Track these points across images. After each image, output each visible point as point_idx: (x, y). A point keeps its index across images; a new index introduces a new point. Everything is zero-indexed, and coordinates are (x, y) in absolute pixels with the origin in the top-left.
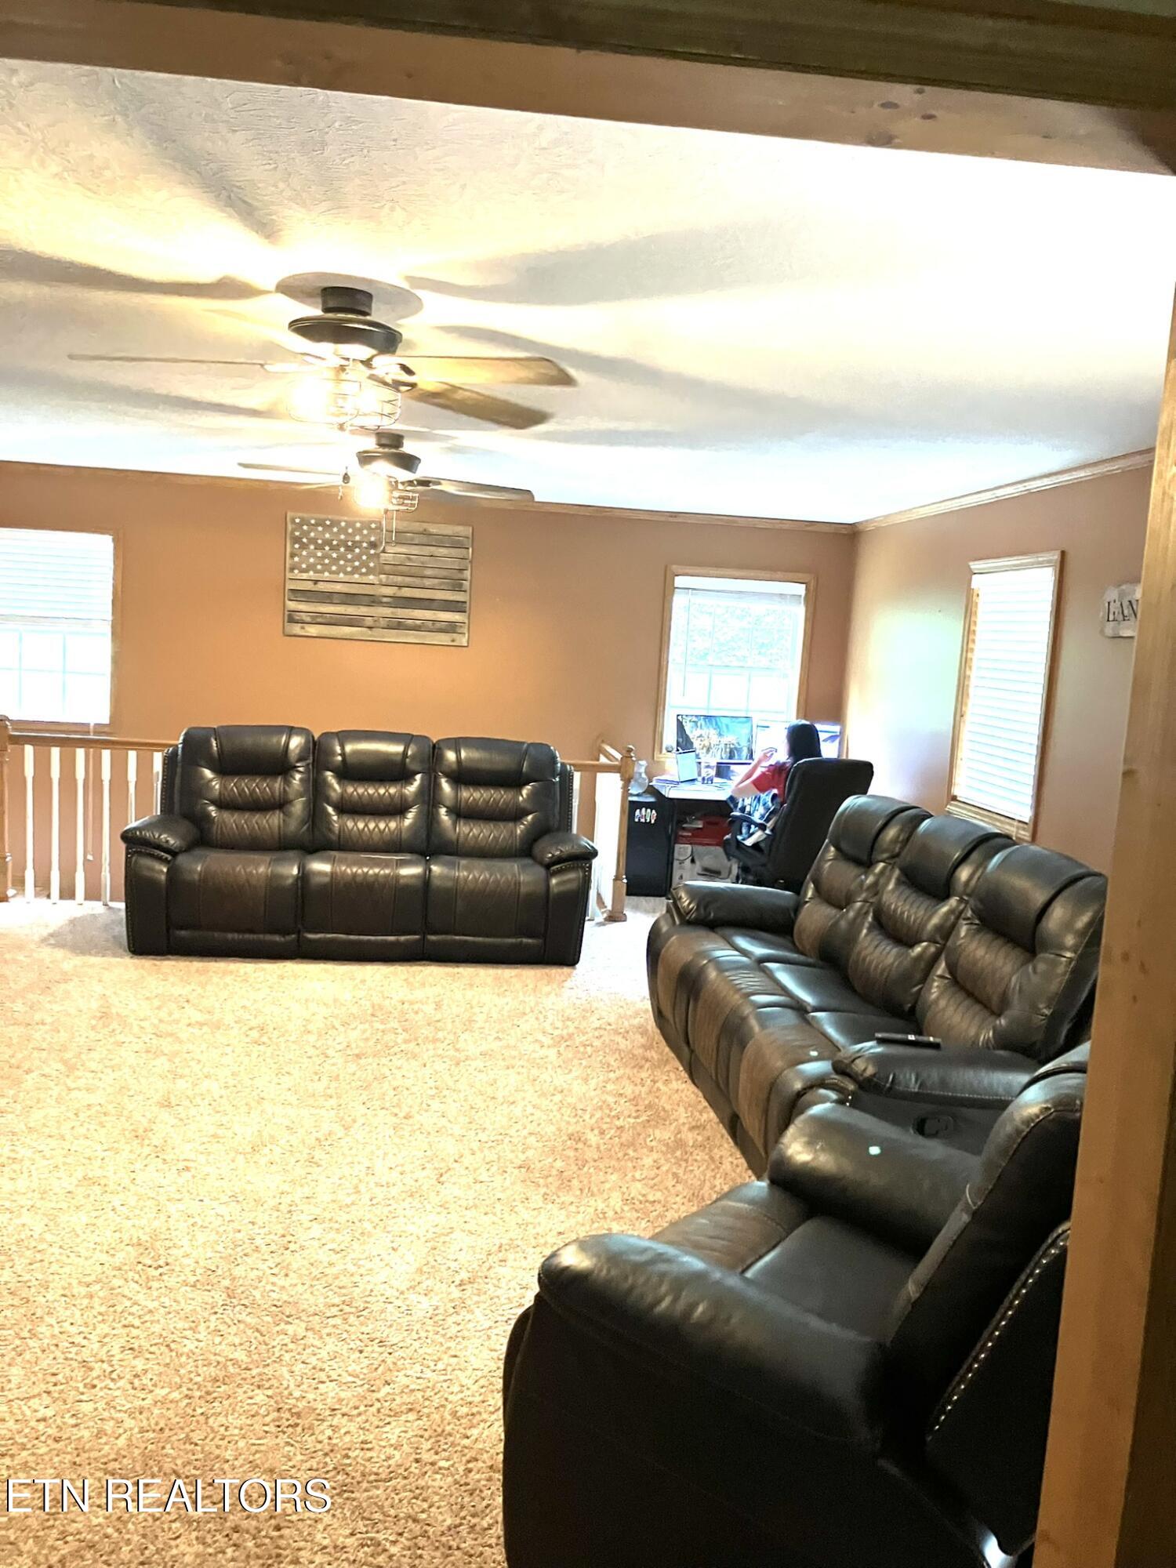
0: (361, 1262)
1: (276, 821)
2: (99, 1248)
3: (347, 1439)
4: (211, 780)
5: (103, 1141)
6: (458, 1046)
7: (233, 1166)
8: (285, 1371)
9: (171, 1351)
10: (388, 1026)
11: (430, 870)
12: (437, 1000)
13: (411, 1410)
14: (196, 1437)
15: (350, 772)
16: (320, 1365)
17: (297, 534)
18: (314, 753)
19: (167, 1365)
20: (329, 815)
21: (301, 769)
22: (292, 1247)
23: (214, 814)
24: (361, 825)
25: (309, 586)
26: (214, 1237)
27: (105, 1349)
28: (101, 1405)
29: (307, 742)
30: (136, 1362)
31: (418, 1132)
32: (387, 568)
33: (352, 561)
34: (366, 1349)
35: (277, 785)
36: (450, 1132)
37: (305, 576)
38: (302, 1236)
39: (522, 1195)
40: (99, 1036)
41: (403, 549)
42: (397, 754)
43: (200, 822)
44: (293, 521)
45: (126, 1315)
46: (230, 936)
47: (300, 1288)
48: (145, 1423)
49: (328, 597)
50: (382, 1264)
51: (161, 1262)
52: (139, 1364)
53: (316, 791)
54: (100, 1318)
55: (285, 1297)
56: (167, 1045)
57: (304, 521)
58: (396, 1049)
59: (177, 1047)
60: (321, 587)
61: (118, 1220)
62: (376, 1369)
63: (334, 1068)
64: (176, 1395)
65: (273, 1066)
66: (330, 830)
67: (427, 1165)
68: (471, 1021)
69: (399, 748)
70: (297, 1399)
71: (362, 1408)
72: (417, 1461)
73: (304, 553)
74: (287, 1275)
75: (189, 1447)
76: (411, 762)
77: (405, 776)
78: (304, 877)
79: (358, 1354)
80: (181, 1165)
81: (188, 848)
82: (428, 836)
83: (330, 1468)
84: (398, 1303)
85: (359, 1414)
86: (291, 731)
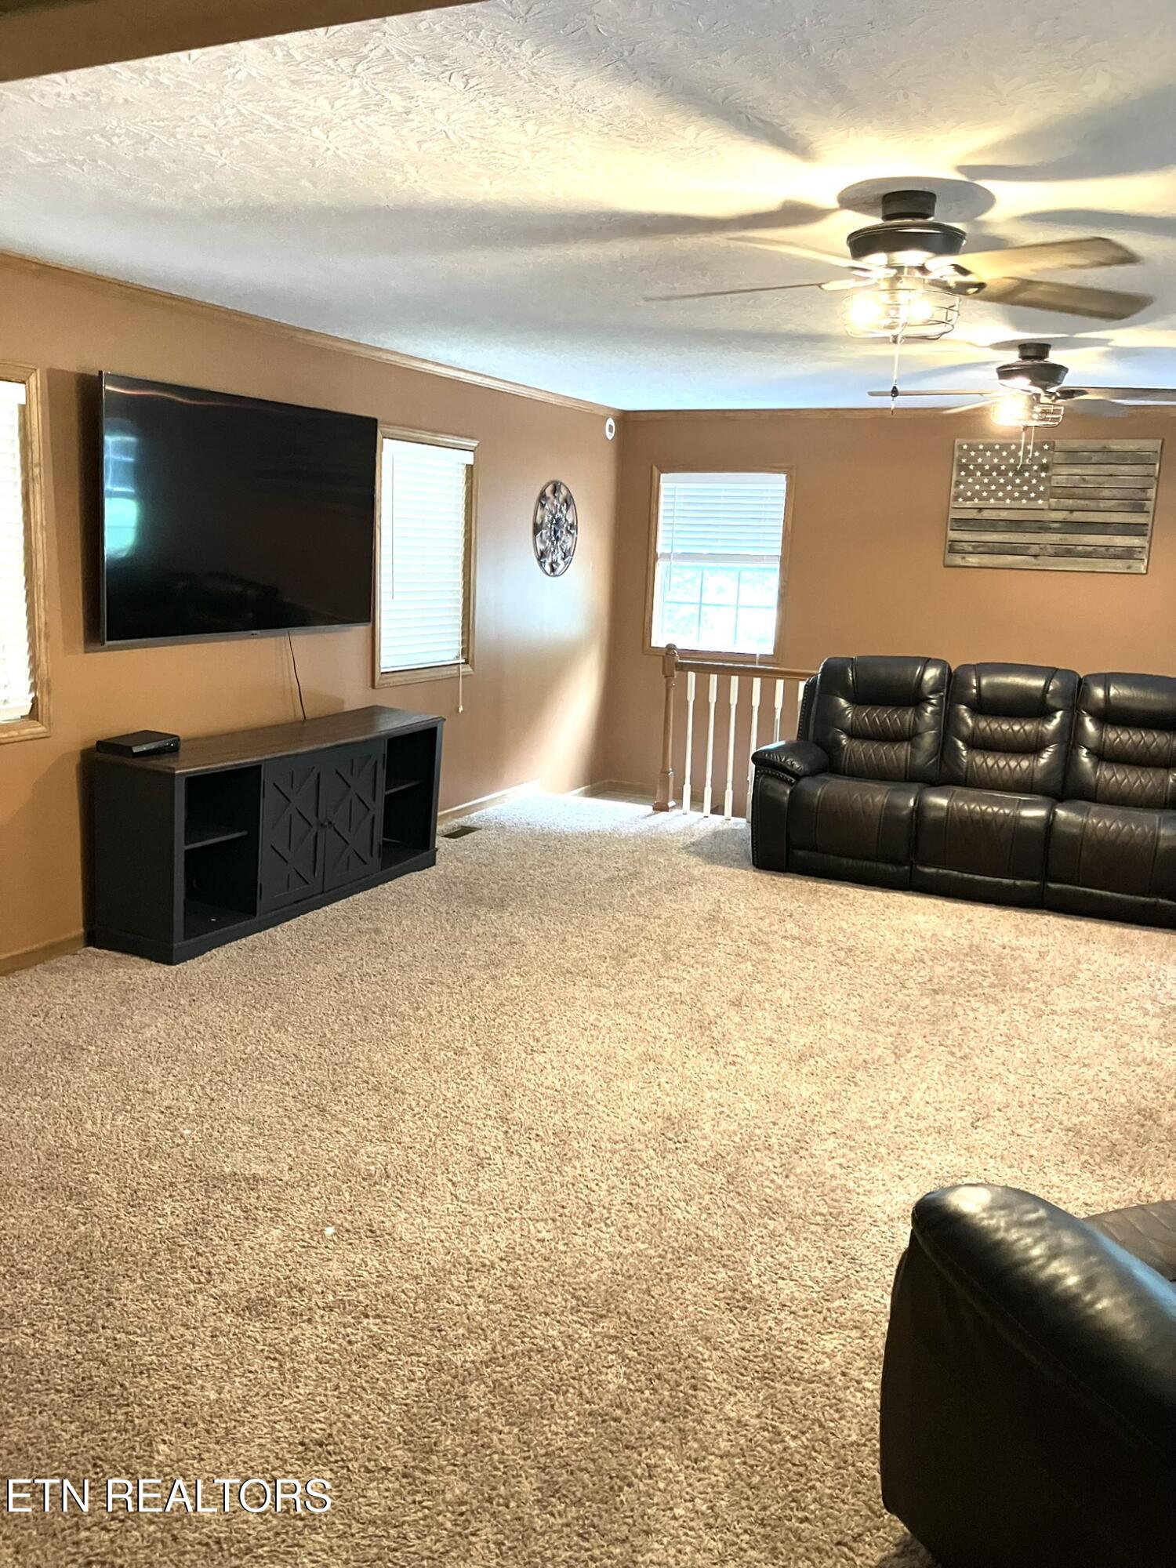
0: (863, 1182)
1: (903, 752)
2: (635, 1114)
3: (786, 1334)
4: (846, 709)
5: (672, 1025)
6: (1048, 999)
7: (776, 1069)
8: (752, 1259)
9: (662, 1214)
10: (979, 968)
11: (1055, 814)
12: (1043, 950)
13: (856, 1327)
14: (655, 1291)
15: (983, 706)
16: (787, 1263)
17: (964, 461)
18: (948, 686)
19: (654, 1225)
20: (957, 749)
21: (934, 701)
22: (802, 1153)
23: (844, 742)
24: (990, 762)
25: (974, 514)
26: (734, 1127)
27: (610, 1198)
28: (589, 1242)
29: (942, 674)
30: (630, 1216)
31: (970, 1074)
32: (1059, 491)
33: (1021, 486)
34: (835, 1261)
35: (907, 717)
36: (1005, 1080)
37: (969, 504)
38: (816, 1147)
39: (1059, 1158)
40: (702, 935)
41: (1077, 470)
42: (1037, 689)
43: (830, 748)
44: (960, 447)
45: (636, 1174)
46: (844, 861)
47: (795, 1191)
48: (618, 1268)
49: (992, 525)
50: (883, 1189)
51: (681, 1139)
52: (632, 1218)
53: (948, 724)
54: (615, 1171)
55: (778, 1196)
56: (756, 952)
57: (971, 447)
58: (980, 991)
59: (766, 955)
60: (986, 514)
61: (659, 1094)
62: (837, 1282)
63: (908, 998)
64: (652, 1252)
65: (847, 986)
66: (959, 767)
67: (967, 1108)
68: (1073, 976)
69: (1040, 683)
70: (754, 1287)
71: (810, 1312)
72: (844, 1374)
73: (970, 480)
74: (787, 1177)
75: (646, 1297)
76: (1052, 698)
77: (1046, 713)
78: (920, 809)
79: (826, 1264)
80: (731, 1059)
81: (813, 773)
82: (1064, 778)
83: (760, 1353)
84: (885, 1228)
85: (806, 1316)
86: (927, 662)
